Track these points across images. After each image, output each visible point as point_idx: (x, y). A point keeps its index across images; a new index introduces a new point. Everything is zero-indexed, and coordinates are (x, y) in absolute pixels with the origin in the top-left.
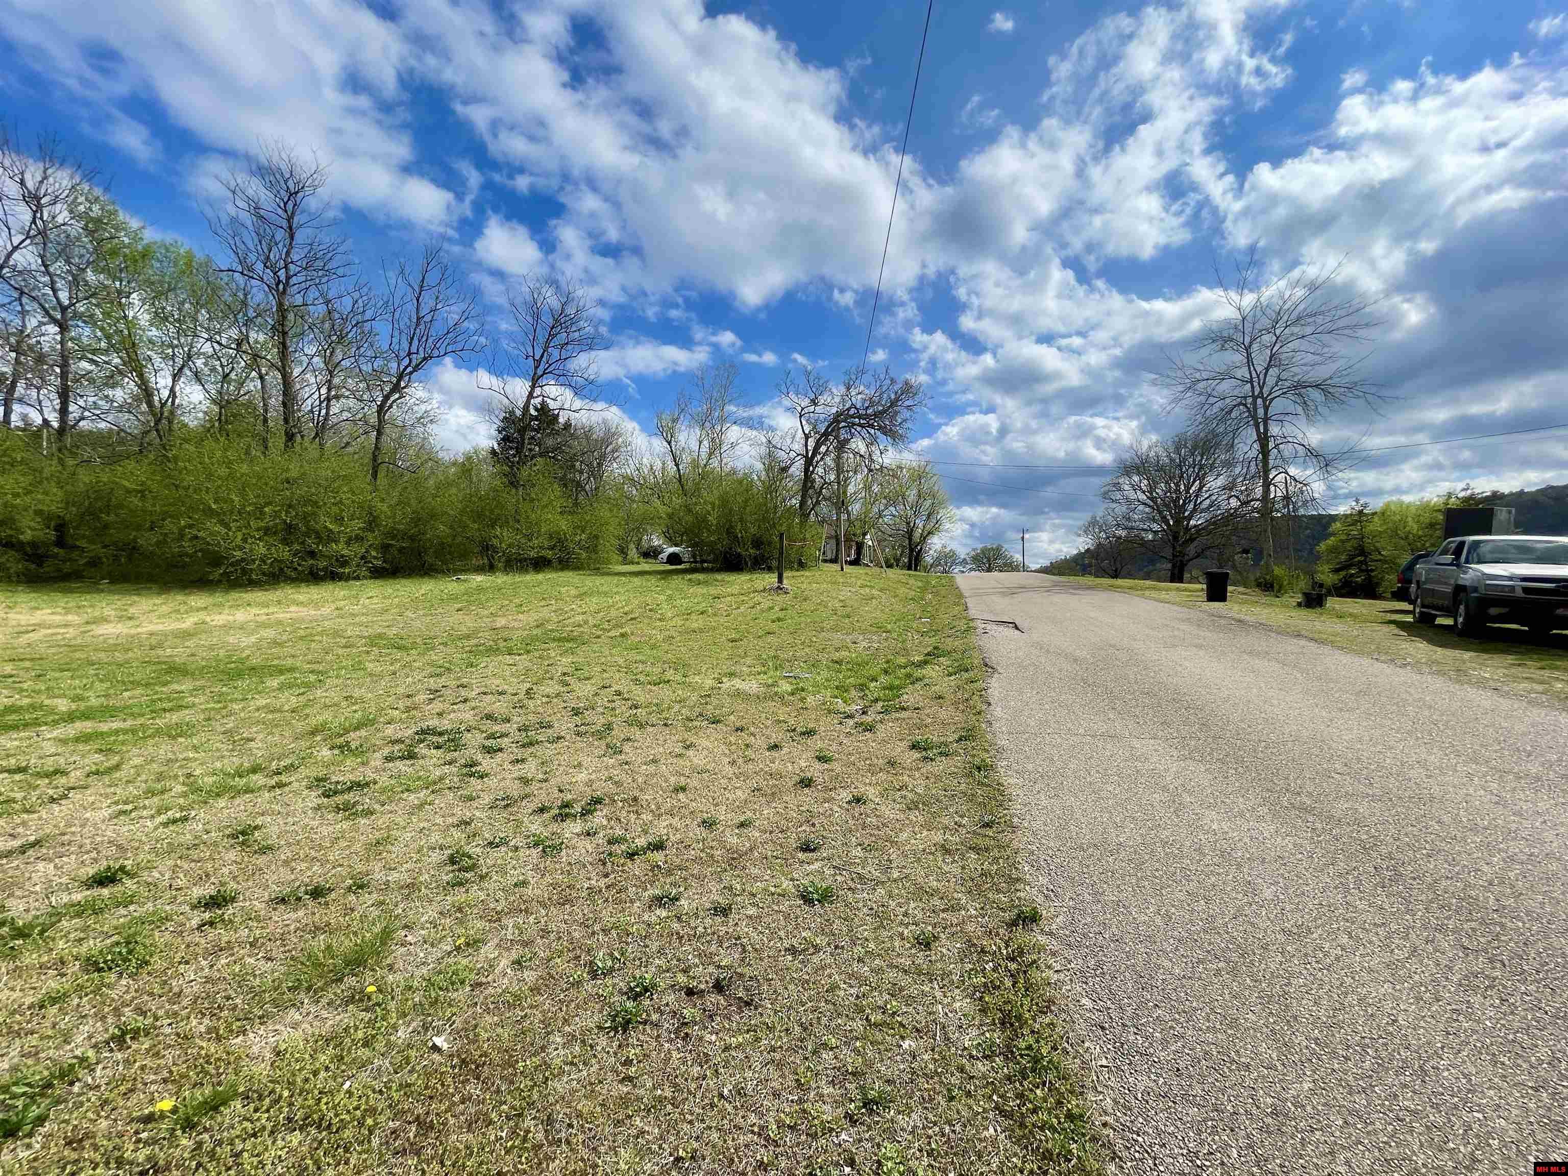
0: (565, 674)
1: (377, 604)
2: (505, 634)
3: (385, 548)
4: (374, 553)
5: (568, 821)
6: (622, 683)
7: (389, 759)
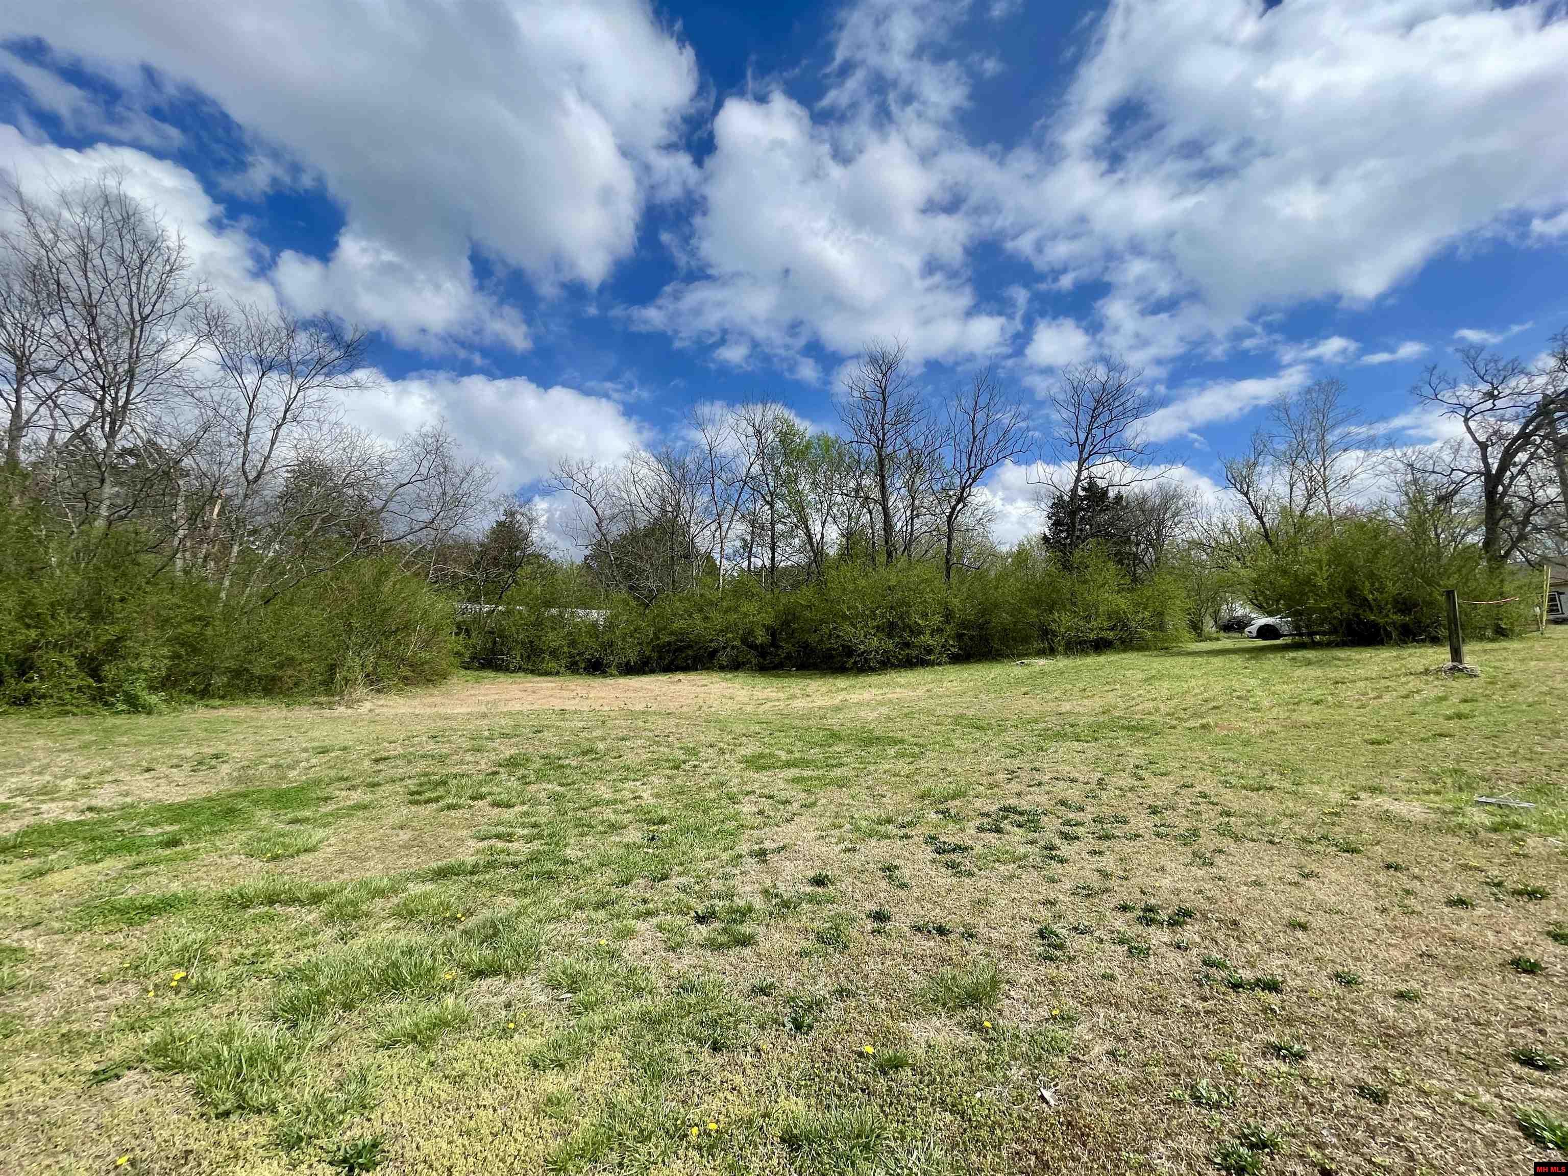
0: (1137, 767)
1: (956, 686)
2: (1071, 720)
3: (960, 637)
4: (951, 642)
5: (1153, 927)
6: (1209, 785)
7: (980, 829)
